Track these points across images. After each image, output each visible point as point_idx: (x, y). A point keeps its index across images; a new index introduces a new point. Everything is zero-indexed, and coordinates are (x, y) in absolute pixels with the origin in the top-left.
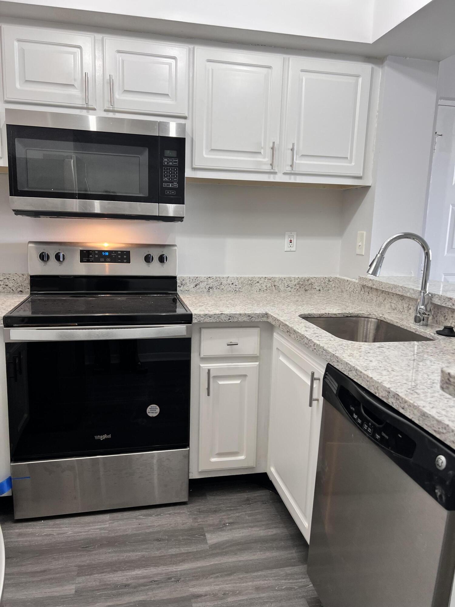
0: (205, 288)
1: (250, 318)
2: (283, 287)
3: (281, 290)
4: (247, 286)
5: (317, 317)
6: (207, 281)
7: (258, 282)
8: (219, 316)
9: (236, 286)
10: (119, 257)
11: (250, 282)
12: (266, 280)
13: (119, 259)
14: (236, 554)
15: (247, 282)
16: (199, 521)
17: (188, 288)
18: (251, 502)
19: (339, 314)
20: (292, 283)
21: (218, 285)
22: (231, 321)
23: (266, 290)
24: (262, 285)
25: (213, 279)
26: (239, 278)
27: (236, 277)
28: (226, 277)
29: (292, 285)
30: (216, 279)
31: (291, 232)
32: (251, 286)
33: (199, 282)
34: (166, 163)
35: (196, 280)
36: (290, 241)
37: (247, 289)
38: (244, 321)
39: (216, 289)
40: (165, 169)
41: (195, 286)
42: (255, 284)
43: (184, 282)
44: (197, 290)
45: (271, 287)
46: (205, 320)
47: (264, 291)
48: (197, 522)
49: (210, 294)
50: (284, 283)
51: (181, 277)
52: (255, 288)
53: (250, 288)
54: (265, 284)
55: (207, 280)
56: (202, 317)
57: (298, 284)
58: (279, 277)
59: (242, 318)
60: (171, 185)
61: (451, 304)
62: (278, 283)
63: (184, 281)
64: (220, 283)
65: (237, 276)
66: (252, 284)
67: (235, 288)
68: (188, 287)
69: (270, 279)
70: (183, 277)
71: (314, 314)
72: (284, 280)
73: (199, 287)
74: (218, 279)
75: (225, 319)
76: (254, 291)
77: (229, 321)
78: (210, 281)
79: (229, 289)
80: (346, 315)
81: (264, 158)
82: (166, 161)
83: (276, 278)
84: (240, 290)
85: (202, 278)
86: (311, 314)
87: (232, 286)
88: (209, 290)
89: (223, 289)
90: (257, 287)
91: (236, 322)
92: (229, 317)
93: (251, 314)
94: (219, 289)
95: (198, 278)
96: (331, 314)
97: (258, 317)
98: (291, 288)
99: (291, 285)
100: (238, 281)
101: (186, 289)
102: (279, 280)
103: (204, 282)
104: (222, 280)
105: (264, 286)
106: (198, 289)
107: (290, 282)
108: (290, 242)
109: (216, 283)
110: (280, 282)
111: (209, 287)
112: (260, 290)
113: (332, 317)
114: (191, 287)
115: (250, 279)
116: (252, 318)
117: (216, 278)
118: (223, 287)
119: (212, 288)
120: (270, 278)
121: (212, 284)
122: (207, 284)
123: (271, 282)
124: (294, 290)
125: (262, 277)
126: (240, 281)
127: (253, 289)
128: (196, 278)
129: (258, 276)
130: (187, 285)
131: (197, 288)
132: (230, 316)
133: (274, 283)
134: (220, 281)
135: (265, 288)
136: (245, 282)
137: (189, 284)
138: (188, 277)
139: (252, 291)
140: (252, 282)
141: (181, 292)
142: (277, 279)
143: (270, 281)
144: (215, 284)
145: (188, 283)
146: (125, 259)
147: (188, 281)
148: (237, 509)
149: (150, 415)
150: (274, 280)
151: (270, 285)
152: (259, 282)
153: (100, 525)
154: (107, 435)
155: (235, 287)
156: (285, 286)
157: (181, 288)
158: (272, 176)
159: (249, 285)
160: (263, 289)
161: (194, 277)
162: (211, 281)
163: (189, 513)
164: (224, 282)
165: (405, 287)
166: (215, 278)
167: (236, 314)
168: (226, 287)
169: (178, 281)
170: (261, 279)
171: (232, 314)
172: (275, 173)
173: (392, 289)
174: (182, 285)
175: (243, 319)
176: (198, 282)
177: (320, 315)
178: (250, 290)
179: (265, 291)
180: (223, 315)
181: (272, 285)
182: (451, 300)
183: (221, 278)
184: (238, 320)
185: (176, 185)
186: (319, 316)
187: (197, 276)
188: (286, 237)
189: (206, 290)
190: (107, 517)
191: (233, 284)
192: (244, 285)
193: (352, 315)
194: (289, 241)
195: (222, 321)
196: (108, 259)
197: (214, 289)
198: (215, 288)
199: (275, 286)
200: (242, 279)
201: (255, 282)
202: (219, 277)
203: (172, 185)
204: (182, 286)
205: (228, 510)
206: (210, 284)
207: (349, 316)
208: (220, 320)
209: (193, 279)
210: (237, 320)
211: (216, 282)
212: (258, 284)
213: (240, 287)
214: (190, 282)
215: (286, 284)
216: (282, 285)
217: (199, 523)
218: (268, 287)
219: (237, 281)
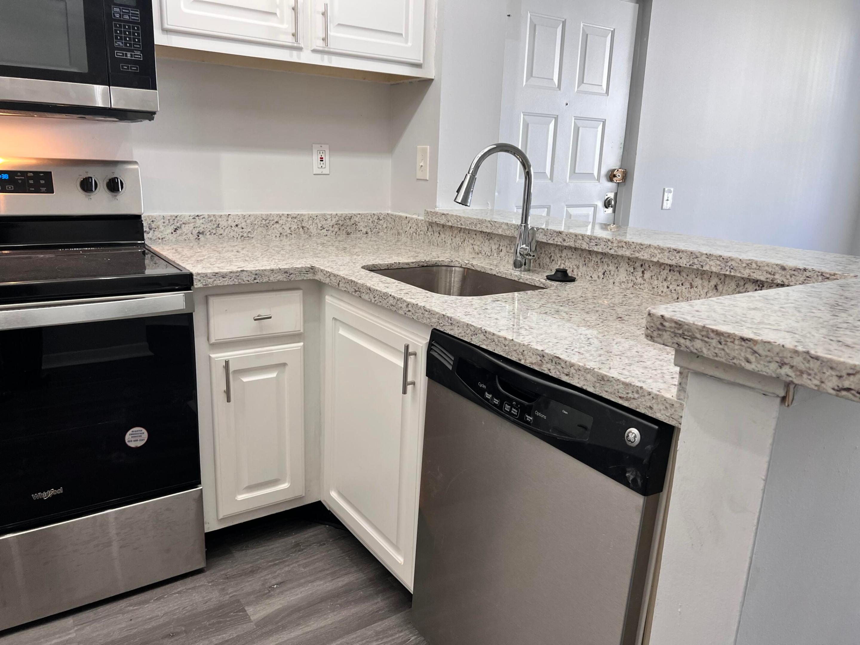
0: (192, 234)
1: (288, 275)
2: (315, 230)
3: (313, 233)
4: (260, 229)
6: (195, 222)
7: (277, 222)
8: (238, 274)
9: (243, 228)
10: (31, 182)
11: (264, 223)
12: (290, 219)
13: (31, 185)
14: (298, 625)
15: (259, 223)
16: (229, 592)
17: (161, 234)
18: (302, 547)
19: (413, 263)
20: (327, 222)
21: (213, 229)
22: (258, 281)
23: (291, 234)
24: (283, 226)
25: (204, 218)
26: (247, 216)
27: (242, 215)
28: (225, 215)
29: (328, 225)
30: (210, 219)
31: (320, 145)
32: (267, 228)
33: (181, 225)
34: (117, 16)
35: (176, 221)
36: (321, 158)
37: (261, 233)
38: (279, 281)
39: (210, 234)
40: (116, 26)
41: (175, 231)
42: (273, 225)
43: (153, 225)
44: (178, 238)
45: (297, 230)
46: (215, 282)
47: (286, 236)
48: (227, 594)
49: (201, 244)
50: (316, 223)
51: (148, 216)
52: (273, 231)
53: (265, 232)
54: (288, 225)
55: (194, 220)
56: (210, 278)
57: (336, 225)
58: (309, 214)
59: (276, 275)
60: (129, 55)
61: (561, 240)
62: (308, 223)
63: (155, 223)
64: (215, 226)
65: (244, 213)
66: (268, 225)
67: (242, 232)
68: (162, 232)
69: (295, 218)
70: (152, 216)
71: (380, 265)
72: (315, 218)
73: (181, 232)
74: (212, 218)
75: (249, 279)
76: (272, 236)
77: (256, 281)
78: (199, 222)
79: (232, 234)
80: (421, 264)
81: (282, 22)
82: (117, 13)
83: (305, 215)
84: (249, 235)
85: (184, 218)
86: (376, 265)
87: (236, 229)
88: (198, 236)
89: (221, 234)
90: (276, 230)
91: (265, 282)
92: (254, 276)
93: (288, 269)
94: (215, 234)
95: (178, 218)
96: (403, 263)
97: (300, 274)
98: (327, 230)
99: (326, 226)
100: (246, 221)
101: (159, 236)
102: (309, 218)
103: (189, 223)
104: (220, 219)
105: (286, 228)
106: (180, 235)
107: (325, 222)
108: (321, 161)
109: (210, 226)
110: (310, 222)
111: (199, 232)
112: (281, 234)
114: (166, 233)
115: (264, 217)
116: (290, 275)
117: (209, 216)
118: (222, 231)
119: (203, 233)
120: (294, 216)
121: (203, 226)
122: (194, 228)
123: (296, 223)
124: (332, 234)
125: (283, 214)
126: (248, 221)
127: (270, 233)
128: (174, 218)
129: (277, 213)
130: (160, 230)
131: (178, 234)
132: (256, 274)
133: (301, 223)
134: (215, 221)
135: (289, 232)
136: (256, 222)
137: (163, 228)
138: (160, 216)
139: (268, 236)
140: (268, 221)
141: (150, 241)
142: (306, 218)
143: (296, 221)
144: (208, 226)
145: (161, 226)
146: (43, 185)
147: (160, 223)
148: (284, 562)
149: (132, 445)
150: (301, 219)
151: (296, 227)
152: (279, 222)
153: (60, 637)
154: (56, 489)
155: (241, 230)
156: (317, 227)
157: (150, 235)
158: (295, 53)
159: (264, 227)
160: (285, 234)
161: (171, 216)
162: (201, 221)
163: (210, 584)
164: (223, 223)
165: (495, 222)
166: (206, 217)
167: (265, 270)
168: (226, 230)
169: (145, 224)
170: (280, 217)
171: (259, 270)
172: (300, 49)
173: (476, 225)
174: (150, 229)
175: (276, 277)
176: (178, 225)
177: (388, 265)
178: (265, 236)
179: (288, 235)
180: (245, 273)
181: (299, 226)
182: (560, 235)
183: (217, 217)
184: (269, 280)
185: (138, 55)
187: (176, 214)
188: (315, 151)
189: (192, 238)
190: (69, 621)
191: (237, 226)
192: (256, 227)
193: (429, 264)
194: (319, 159)
195: (243, 283)
196: (10, 187)
197: (206, 234)
198: (208, 234)
199: (303, 227)
200: (252, 218)
201: (272, 222)
202: (214, 215)
203: (131, 55)
204: (152, 232)
205: (270, 566)
206: (200, 227)
207: (426, 265)
208: (240, 281)
209: (169, 220)
210: (267, 280)
211: (210, 224)
212: (277, 226)
213: (250, 230)
214: (165, 224)
215: (320, 225)
216: (314, 225)
217: (231, 595)
218: (292, 229)
219: (243, 221)
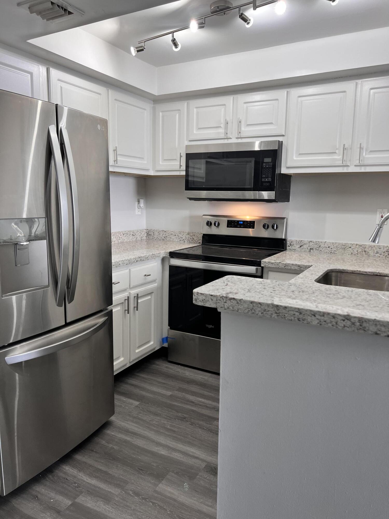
0: (307, 249)
1: (300, 267)
2: (372, 253)
3: (371, 255)
4: (341, 250)
5: (350, 272)
6: (310, 244)
7: (350, 247)
8: (278, 264)
9: (332, 249)
10: (249, 225)
11: (343, 247)
12: (358, 246)
15: (340, 247)
17: (295, 248)
20: (381, 250)
21: (317, 248)
22: (286, 268)
23: (357, 254)
24: (353, 250)
25: (314, 242)
26: (335, 243)
27: (332, 242)
28: (324, 242)
29: (381, 252)
30: (316, 243)
31: (382, 209)
32: (344, 250)
33: (303, 244)
34: (264, 166)
35: (301, 243)
36: (382, 216)
37: (341, 252)
38: (295, 269)
39: (316, 250)
40: (264, 170)
41: (300, 247)
42: (348, 248)
43: (292, 244)
44: (301, 250)
45: (362, 252)
46: (269, 265)
47: (355, 254)
49: (311, 254)
50: (374, 250)
51: (290, 240)
52: (348, 251)
53: (343, 252)
54: (356, 249)
55: (309, 243)
57: (386, 252)
58: (369, 245)
59: (294, 267)
60: (267, 180)
62: (368, 249)
63: (293, 243)
64: (319, 246)
65: (333, 242)
66: (345, 248)
67: (331, 250)
68: (295, 247)
69: (361, 246)
70: (292, 240)
71: (348, 270)
72: (373, 247)
73: (303, 247)
74: (317, 243)
75: (282, 267)
76: (347, 254)
77: (285, 268)
78: (311, 244)
79: (326, 251)
80: (375, 274)
81: (339, 156)
82: (264, 165)
83: (367, 245)
84: (335, 252)
85: (305, 242)
86: (345, 270)
87: (328, 249)
88: (310, 250)
89: (321, 250)
90: (349, 251)
91: (289, 269)
92: (285, 266)
93: (300, 265)
94: (318, 250)
95: (302, 242)
97: (306, 268)
98: (380, 254)
99: (380, 252)
100: (334, 245)
101: (294, 248)
102: (369, 247)
103: (307, 244)
104: (321, 244)
105: (355, 251)
106: (302, 249)
107: (379, 249)
108: (381, 217)
109: (316, 246)
110: (370, 249)
111: (311, 249)
112: (352, 253)
113: (363, 273)
114: (297, 247)
115: (343, 244)
116: (301, 267)
117: (316, 242)
118: (321, 249)
119: (312, 249)
120: (361, 245)
121: (313, 246)
122: (309, 246)
123: (362, 248)
124: (383, 256)
125: (354, 244)
126: (335, 246)
127: (346, 252)
128: (301, 241)
129: (351, 243)
130: (294, 246)
131: (301, 249)
132: (285, 265)
133: (364, 249)
134: (319, 244)
135: (357, 253)
136: (339, 246)
137: (296, 245)
138: (295, 240)
139: (345, 254)
140: (345, 246)
141: (290, 250)
142: (367, 246)
143: (361, 247)
144: (315, 246)
145: (295, 244)
146: (252, 226)
147: (295, 243)
150: (364, 247)
151: (361, 251)
152: (352, 248)
154: (212, 326)
155: (331, 249)
156: (374, 252)
157: (290, 248)
158: (345, 168)
159: (343, 249)
160: (354, 254)
161: (300, 240)
162: (312, 244)
164: (322, 245)
166: (315, 242)
167: (290, 264)
168: (324, 249)
169: (288, 243)
170: (352, 245)
171: (287, 263)
172: (348, 166)
174: (290, 245)
175: (294, 268)
176: (302, 244)
178: (343, 253)
179: (356, 254)
180: (281, 263)
181: (363, 251)
183: (320, 242)
184: (291, 268)
185: (270, 179)
186: (351, 272)
187: (302, 240)
188: (378, 213)
189: (308, 251)
191: (329, 247)
192: (339, 249)
193: (381, 274)
194: (380, 217)
195: (280, 267)
196: (242, 226)
197: (314, 250)
198: (315, 250)
199: (365, 251)
200: (337, 244)
201: (348, 247)
202: (318, 242)
204: (291, 246)
206: (311, 246)
207: (379, 275)
208: (279, 266)
209: (298, 242)
210: (290, 268)
211: (316, 245)
212: (350, 249)
213: (335, 250)
214: (296, 244)
215: (376, 251)
216: (372, 251)
218: (359, 251)
219: (332, 245)
